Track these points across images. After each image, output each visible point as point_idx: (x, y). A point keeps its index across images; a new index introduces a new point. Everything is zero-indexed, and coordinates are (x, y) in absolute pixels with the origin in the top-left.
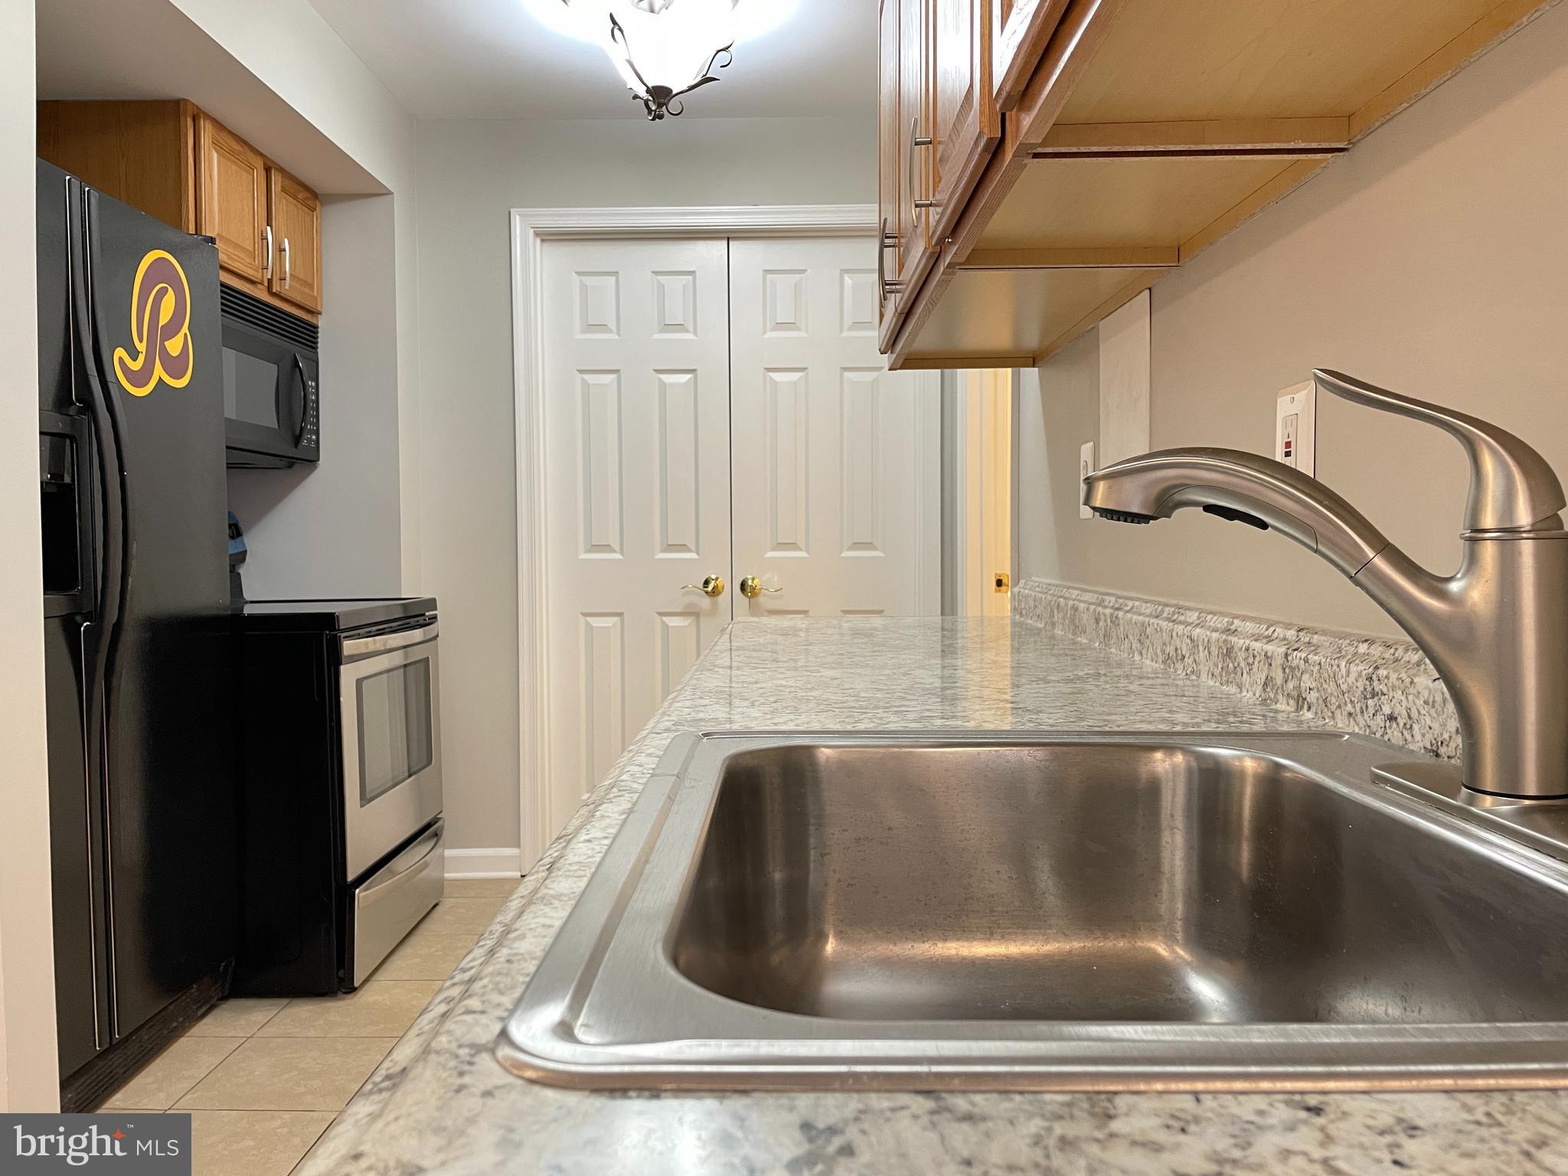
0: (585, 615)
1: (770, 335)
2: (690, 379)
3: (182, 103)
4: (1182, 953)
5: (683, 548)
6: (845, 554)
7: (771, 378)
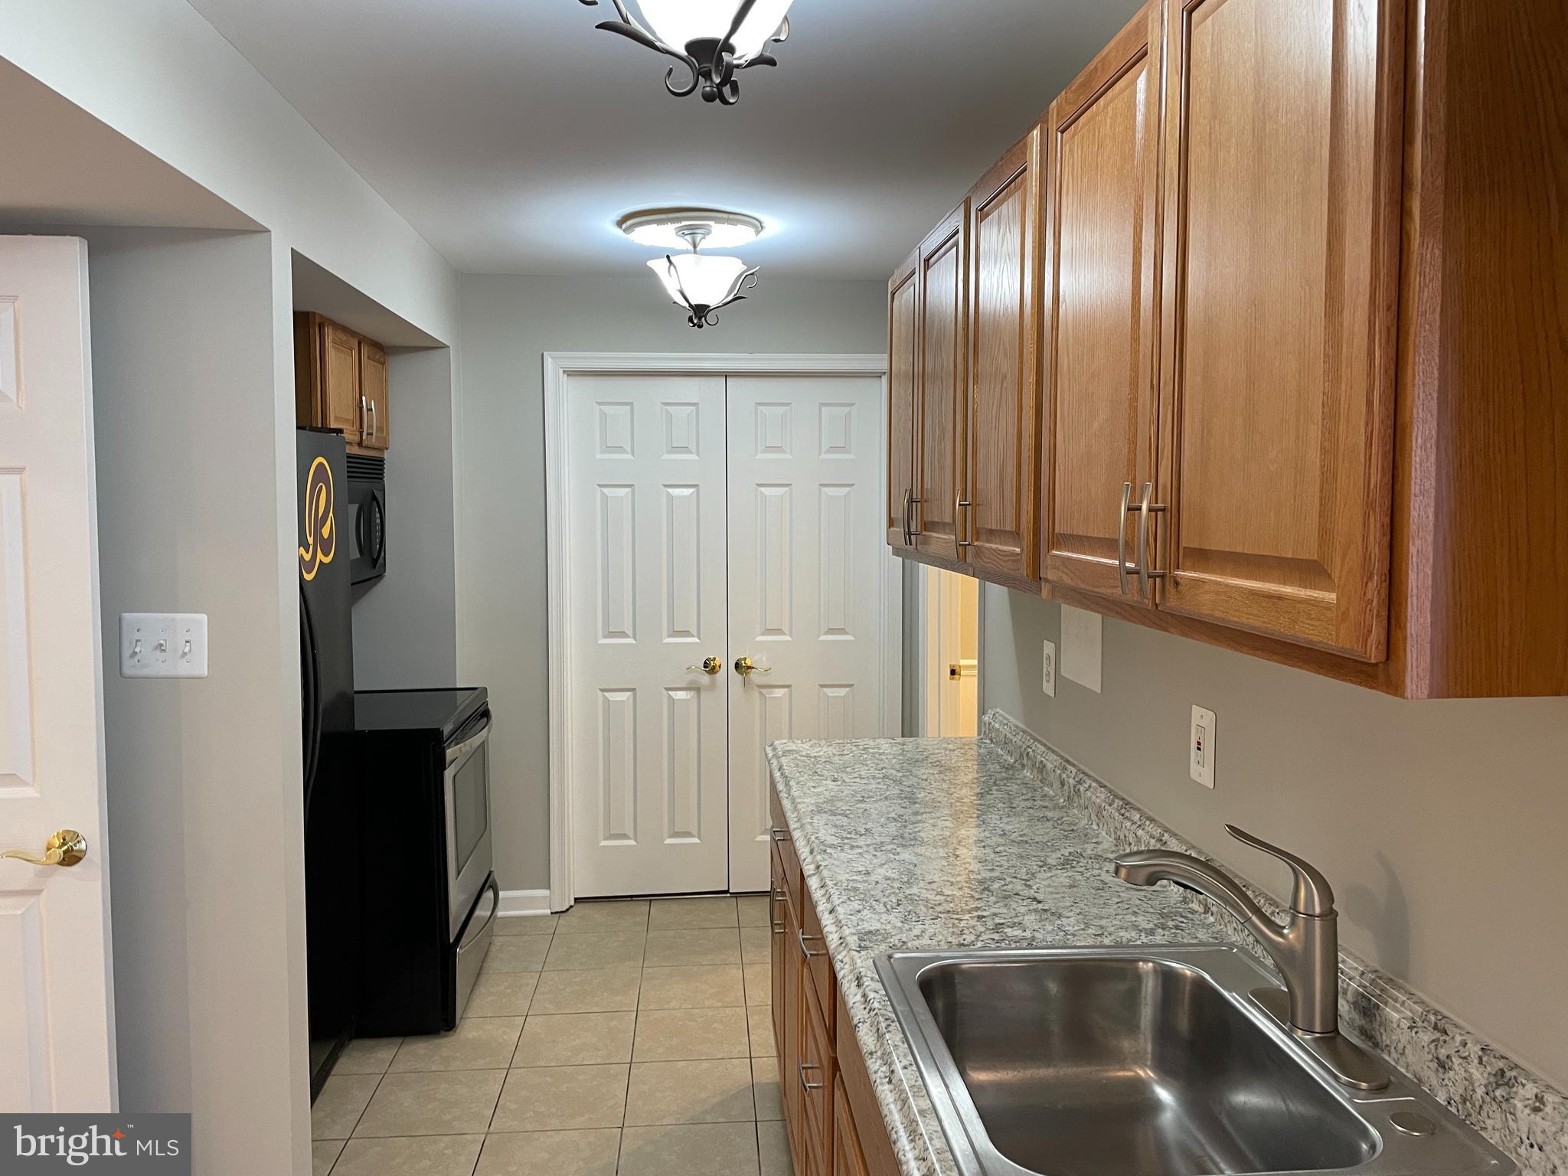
0: (603, 690)
1: (760, 456)
2: (693, 492)
3: (310, 314)
4: (1151, 1074)
5: (686, 633)
6: (822, 638)
7: (761, 492)
